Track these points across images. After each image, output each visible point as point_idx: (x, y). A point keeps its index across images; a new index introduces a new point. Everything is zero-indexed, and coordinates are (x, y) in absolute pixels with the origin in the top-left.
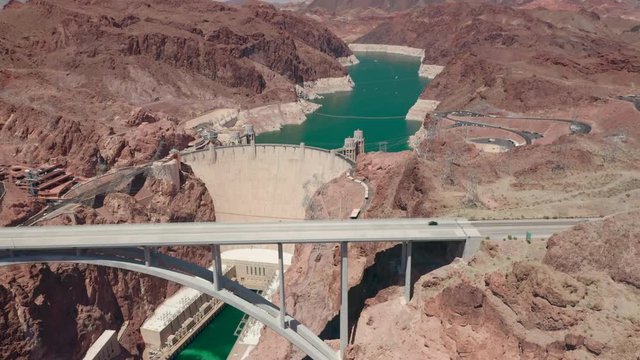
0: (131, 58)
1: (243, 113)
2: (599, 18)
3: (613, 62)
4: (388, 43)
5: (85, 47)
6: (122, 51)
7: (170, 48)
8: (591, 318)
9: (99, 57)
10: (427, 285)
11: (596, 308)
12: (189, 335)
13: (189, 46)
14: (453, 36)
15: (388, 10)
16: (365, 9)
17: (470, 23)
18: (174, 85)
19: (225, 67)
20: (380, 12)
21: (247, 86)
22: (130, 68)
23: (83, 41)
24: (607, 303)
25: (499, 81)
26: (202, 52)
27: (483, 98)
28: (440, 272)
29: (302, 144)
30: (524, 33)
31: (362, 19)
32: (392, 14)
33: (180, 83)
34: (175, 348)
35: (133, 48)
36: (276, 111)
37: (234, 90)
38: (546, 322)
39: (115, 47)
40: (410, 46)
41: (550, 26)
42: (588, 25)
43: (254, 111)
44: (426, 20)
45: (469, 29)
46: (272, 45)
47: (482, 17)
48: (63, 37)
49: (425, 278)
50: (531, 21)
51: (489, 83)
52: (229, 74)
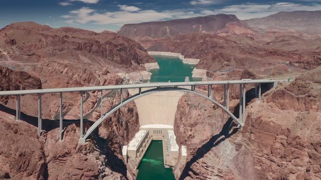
0: (79, 52)
1: (127, 74)
2: (253, 39)
3: (271, 52)
4: (161, 51)
5: (57, 47)
6: (75, 49)
7: (94, 48)
8: (312, 90)
9: (64, 51)
10: (265, 96)
11: (312, 88)
12: (143, 154)
13: (103, 47)
14: (195, 47)
15: (153, 37)
16: (144, 37)
17: (202, 41)
18: (98, 63)
19: (117, 56)
20: (150, 38)
21: (125, 64)
22: (80, 56)
23: (55, 45)
24: (314, 87)
25: (232, 59)
26: (108, 50)
27: (227, 65)
28: (268, 92)
29: (169, 81)
30: (226, 45)
31: (143, 41)
32: (156, 39)
33: (100, 62)
34: (141, 158)
35: (79, 48)
36: (139, 74)
37: (121, 65)
38: (303, 92)
39: (72, 47)
40: (172, 52)
41: (235, 43)
42: (250, 42)
43: (131, 74)
44: (178, 41)
45: (202, 44)
46: (128, 48)
47: (207, 39)
48: (45, 43)
49: (263, 95)
50: (227, 40)
51: (229, 60)
52: (119, 59)
